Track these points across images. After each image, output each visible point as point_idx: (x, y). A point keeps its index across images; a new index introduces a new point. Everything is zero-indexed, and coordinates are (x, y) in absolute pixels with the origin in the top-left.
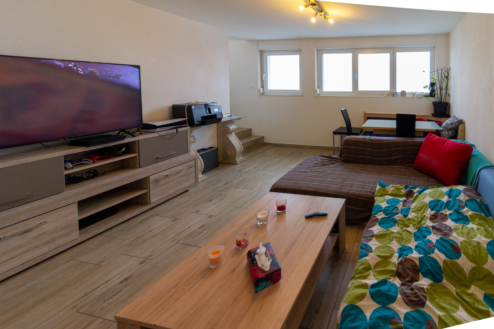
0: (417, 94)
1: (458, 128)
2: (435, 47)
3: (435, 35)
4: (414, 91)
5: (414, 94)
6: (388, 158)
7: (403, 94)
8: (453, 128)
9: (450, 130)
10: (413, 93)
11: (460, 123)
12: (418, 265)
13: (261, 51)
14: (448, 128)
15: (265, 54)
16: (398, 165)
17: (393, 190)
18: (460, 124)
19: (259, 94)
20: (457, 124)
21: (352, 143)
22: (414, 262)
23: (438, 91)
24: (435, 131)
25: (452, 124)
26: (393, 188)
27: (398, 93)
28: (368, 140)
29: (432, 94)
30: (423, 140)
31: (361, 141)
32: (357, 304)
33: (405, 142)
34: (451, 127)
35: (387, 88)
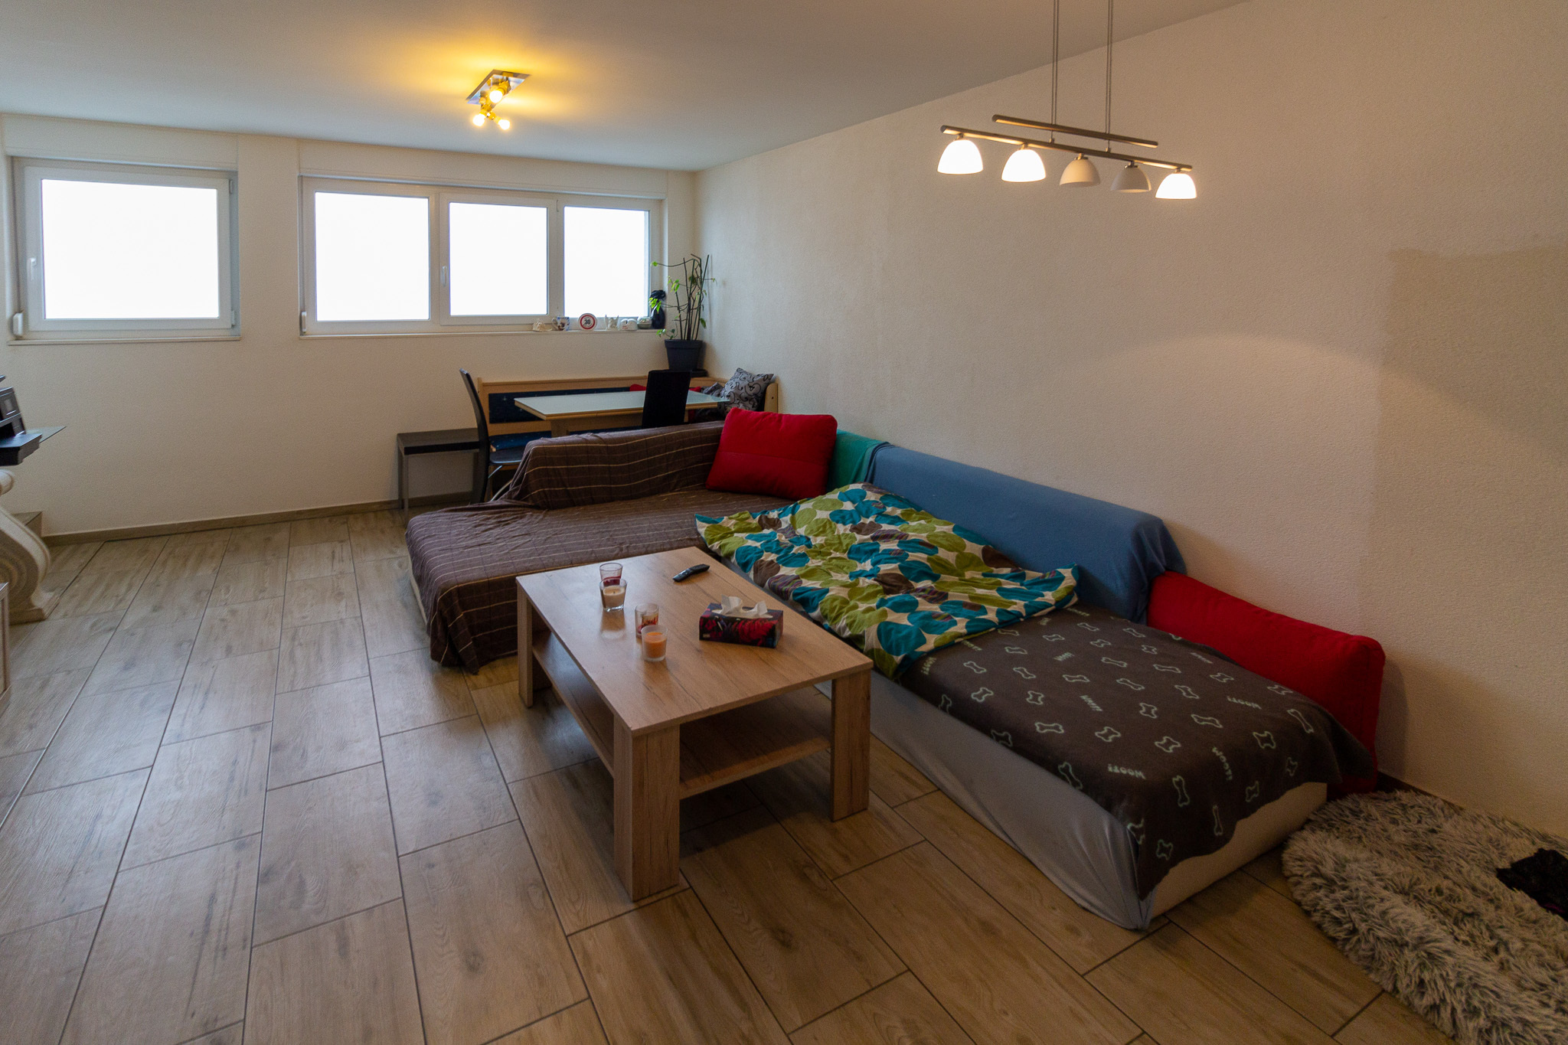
0: (624, 322)
1: (764, 393)
2: (661, 201)
3: (666, 172)
4: (615, 316)
5: (614, 321)
6: (648, 479)
7: (588, 322)
8: (755, 394)
9: (747, 399)
10: (612, 318)
11: (767, 381)
12: (901, 573)
13: (12, 157)
14: (744, 395)
15: (30, 172)
16: (671, 491)
17: (735, 524)
18: (768, 384)
19: (9, 337)
20: (763, 384)
21: (558, 456)
22: (894, 574)
23: (672, 315)
24: (716, 406)
25: (750, 387)
26: (733, 521)
27: (574, 319)
28: (596, 443)
29: (658, 320)
30: (723, 426)
31: (578, 447)
32: (887, 620)
33: (682, 435)
34: (751, 393)
35: (538, 306)
